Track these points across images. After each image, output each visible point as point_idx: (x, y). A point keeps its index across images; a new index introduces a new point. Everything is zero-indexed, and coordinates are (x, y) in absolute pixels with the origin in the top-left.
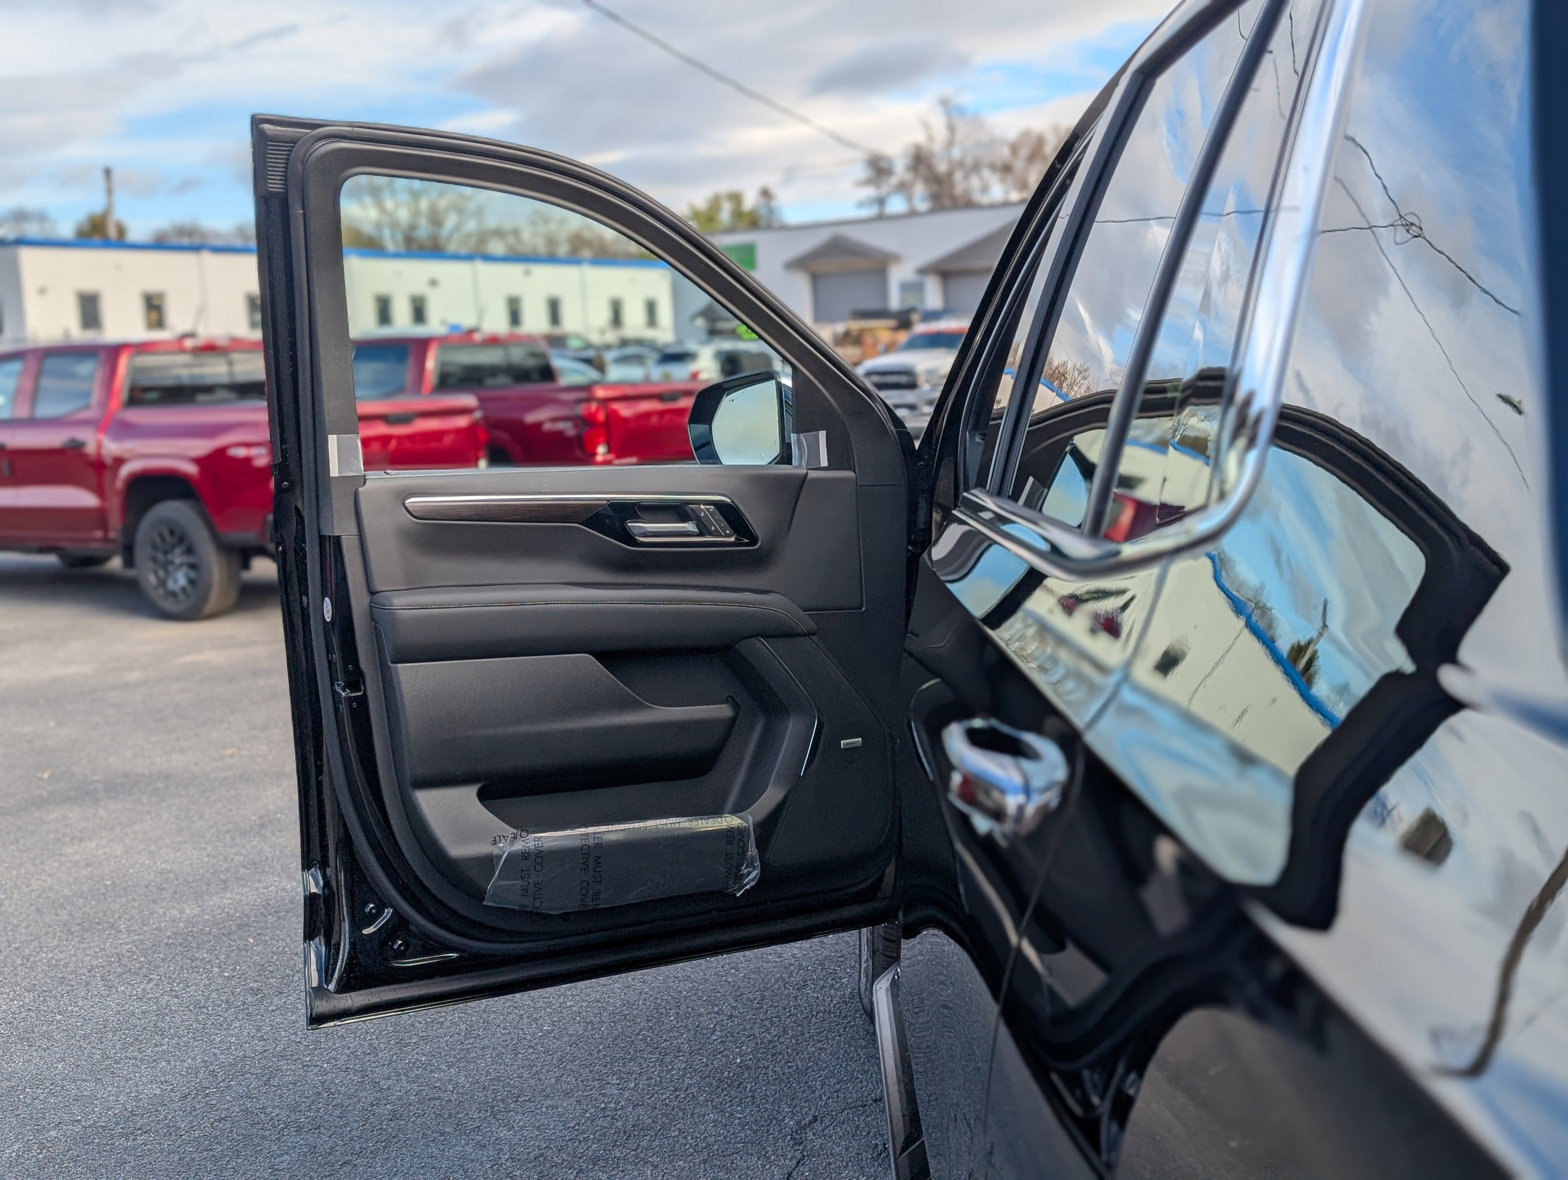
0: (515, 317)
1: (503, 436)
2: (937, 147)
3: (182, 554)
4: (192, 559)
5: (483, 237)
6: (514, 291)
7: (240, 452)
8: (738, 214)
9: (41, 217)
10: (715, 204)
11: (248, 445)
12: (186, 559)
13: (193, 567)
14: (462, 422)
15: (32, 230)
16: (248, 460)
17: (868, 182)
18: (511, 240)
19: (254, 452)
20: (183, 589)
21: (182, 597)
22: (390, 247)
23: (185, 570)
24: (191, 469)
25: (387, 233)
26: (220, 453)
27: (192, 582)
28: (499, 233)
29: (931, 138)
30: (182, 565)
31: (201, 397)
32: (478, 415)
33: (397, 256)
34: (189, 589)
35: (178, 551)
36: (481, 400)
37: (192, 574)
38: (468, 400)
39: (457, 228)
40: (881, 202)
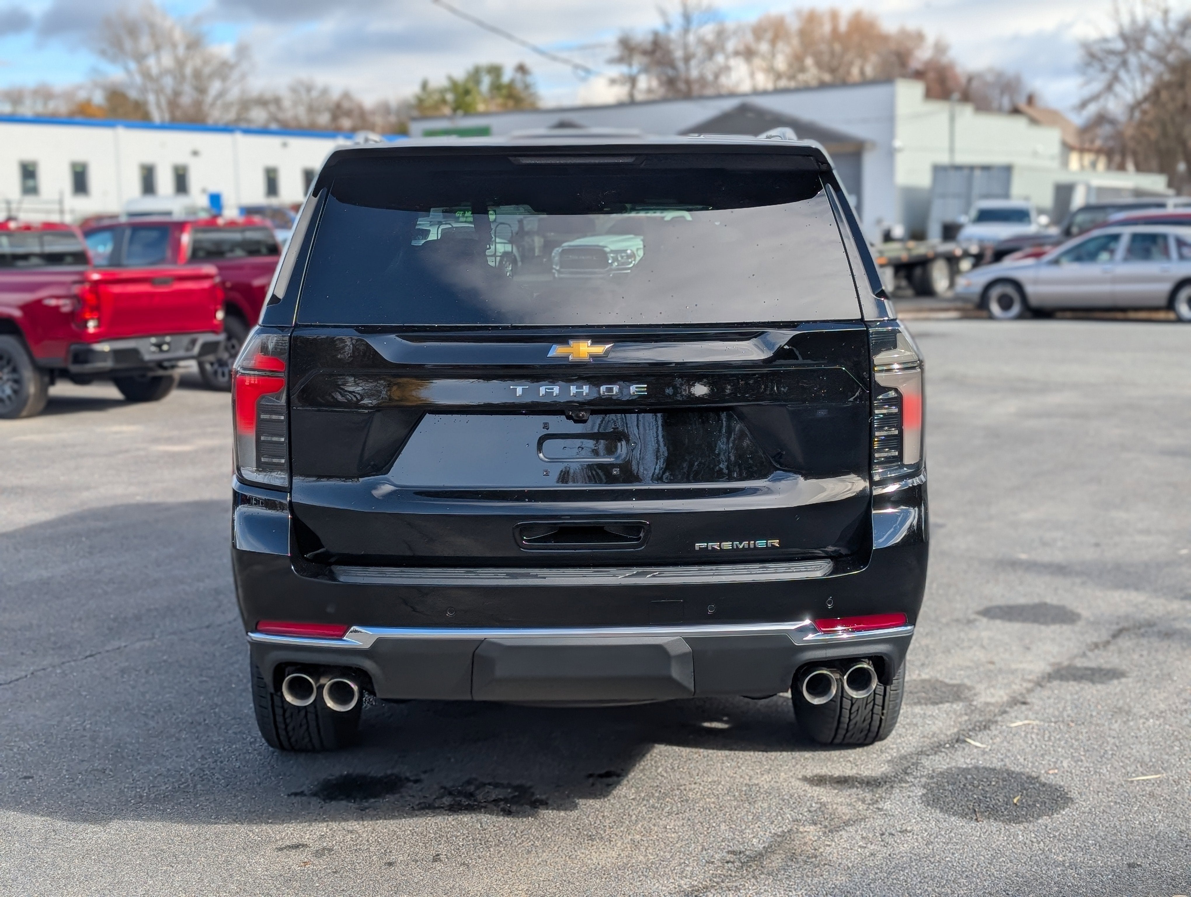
0: (272, 187)
1: (236, 295)
2: (674, 34)
3: (8, 373)
4: (15, 376)
5: (246, 104)
6: (271, 163)
7: (53, 302)
8: (496, 87)
10: (476, 75)
11: (58, 297)
12: (11, 376)
13: (16, 381)
14: (206, 284)
16: (57, 308)
17: (620, 60)
18: (273, 108)
19: (61, 302)
20: (9, 397)
21: (7, 402)
22: (156, 117)
23: (10, 384)
24: (17, 313)
25: (151, 98)
26: (38, 303)
27: (15, 392)
28: (262, 102)
29: (668, 26)
30: (8, 380)
31: (21, 263)
32: (217, 280)
33: (162, 127)
34: (13, 397)
35: (6, 370)
36: (220, 268)
37: (16, 386)
38: (209, 269)
39: (221, 94)
40: (633, 81)
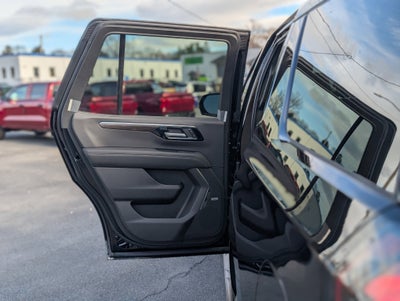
0: (142, 75)
1: (142, 106)
8: (198, 49)
9: (23, 47)
14: (131, 102)
15: (21, 51)
28: (137, 53)
32: (135, 100)
36: (136, 97)
38: (133, 97)
